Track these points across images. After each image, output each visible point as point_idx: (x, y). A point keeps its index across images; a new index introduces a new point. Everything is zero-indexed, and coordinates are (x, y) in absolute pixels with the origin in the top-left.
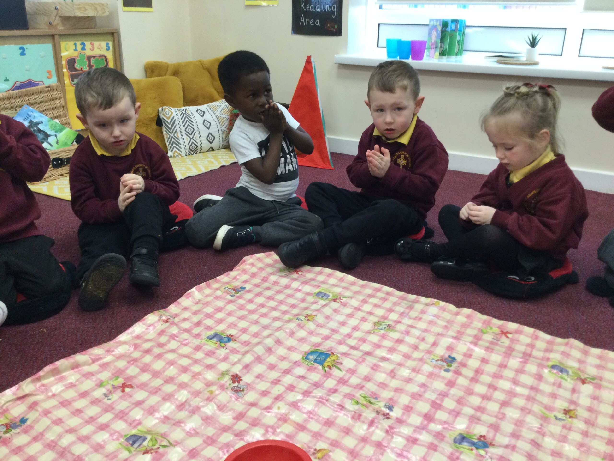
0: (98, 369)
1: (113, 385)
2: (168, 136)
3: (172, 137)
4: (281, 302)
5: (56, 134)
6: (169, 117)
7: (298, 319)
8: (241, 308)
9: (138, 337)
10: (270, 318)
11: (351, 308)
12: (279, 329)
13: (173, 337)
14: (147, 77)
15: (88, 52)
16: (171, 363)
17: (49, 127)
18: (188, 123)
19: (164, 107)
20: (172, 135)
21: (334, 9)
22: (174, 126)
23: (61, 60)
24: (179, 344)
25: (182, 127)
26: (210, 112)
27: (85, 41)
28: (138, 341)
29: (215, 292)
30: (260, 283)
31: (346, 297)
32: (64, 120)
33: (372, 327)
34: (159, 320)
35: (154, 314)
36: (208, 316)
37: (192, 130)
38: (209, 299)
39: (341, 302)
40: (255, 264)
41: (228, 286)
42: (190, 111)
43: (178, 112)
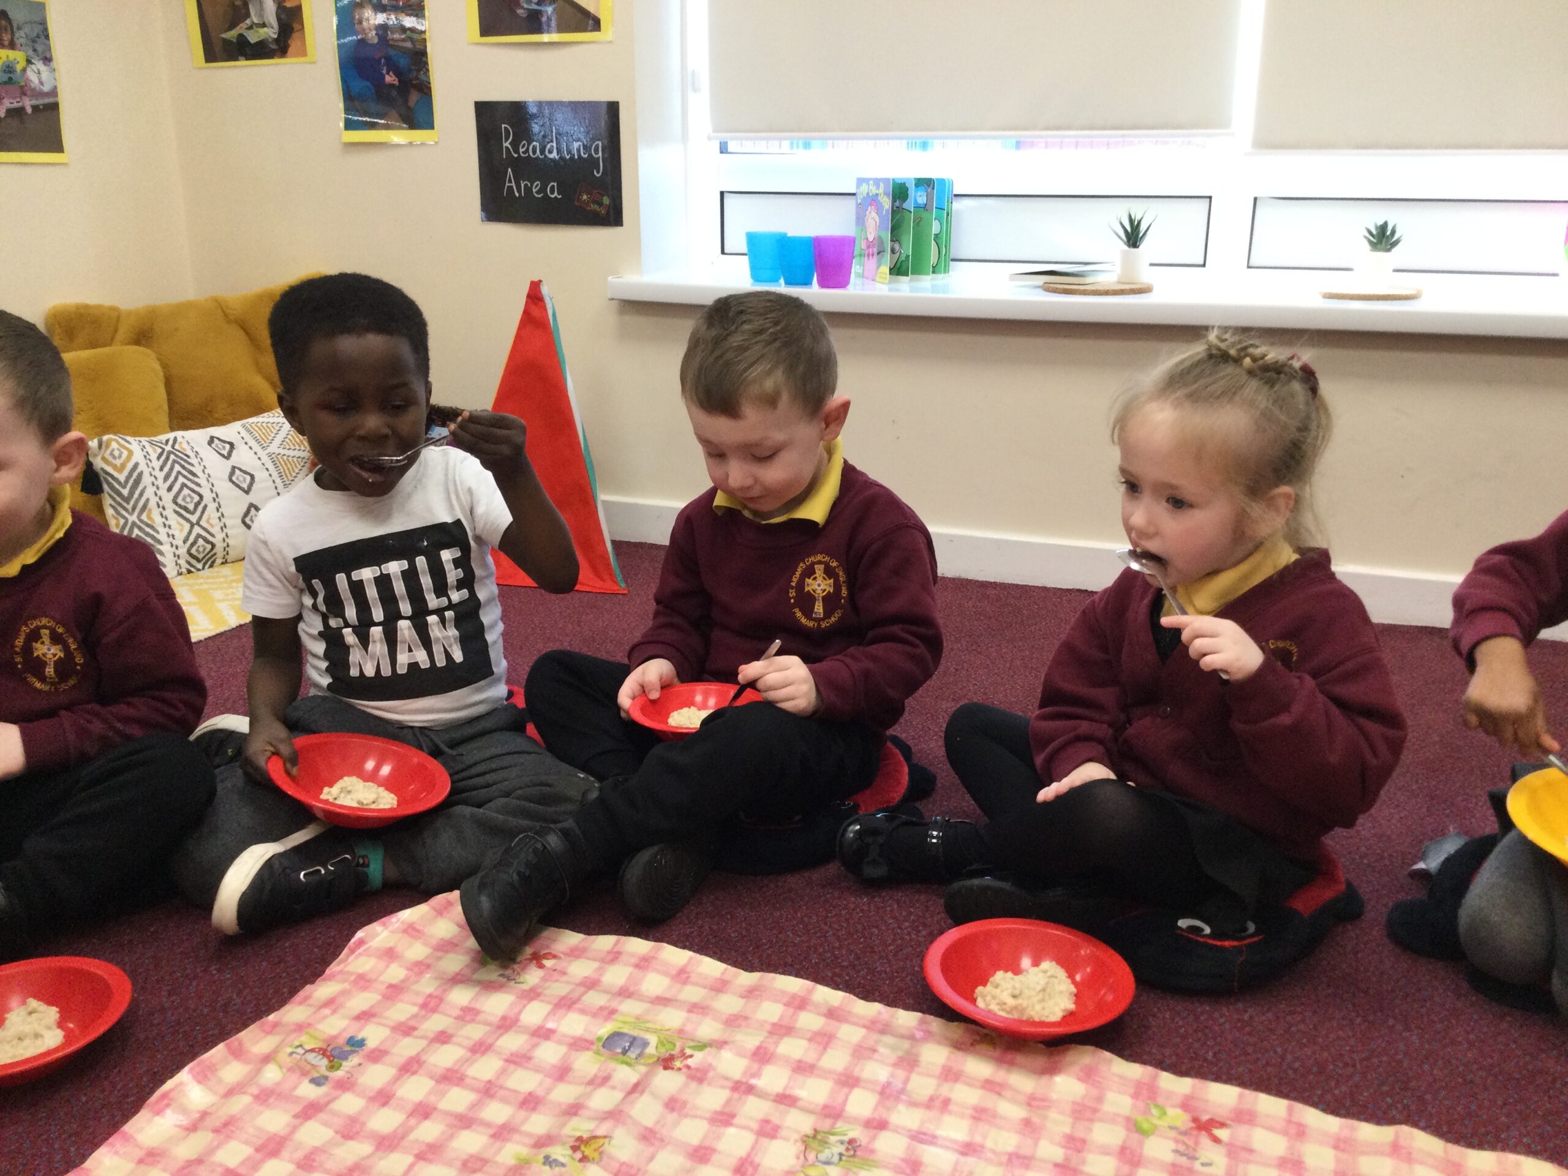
2: (122, 521)
3: (134, 524)
6: (123, 466)
7: (547, 1159)
8: (351, 1129)
10: (451, 1164)
11: (722, 1087)
18: (181, 480)
19: (105, 438)
20: (133, 518)
21: (597, 153)
22: (137, 492)
25: (163, 492)
26: (252, 443)
29: (258, 1071)
31: (702, 1046)
33: (798, 1158)
37: (197, 498)
38: (238, 1104)
39: (688, 1067)
40: (399, 948)
41: (305, 1039)
42: (188, 443)
43: (149, 448)
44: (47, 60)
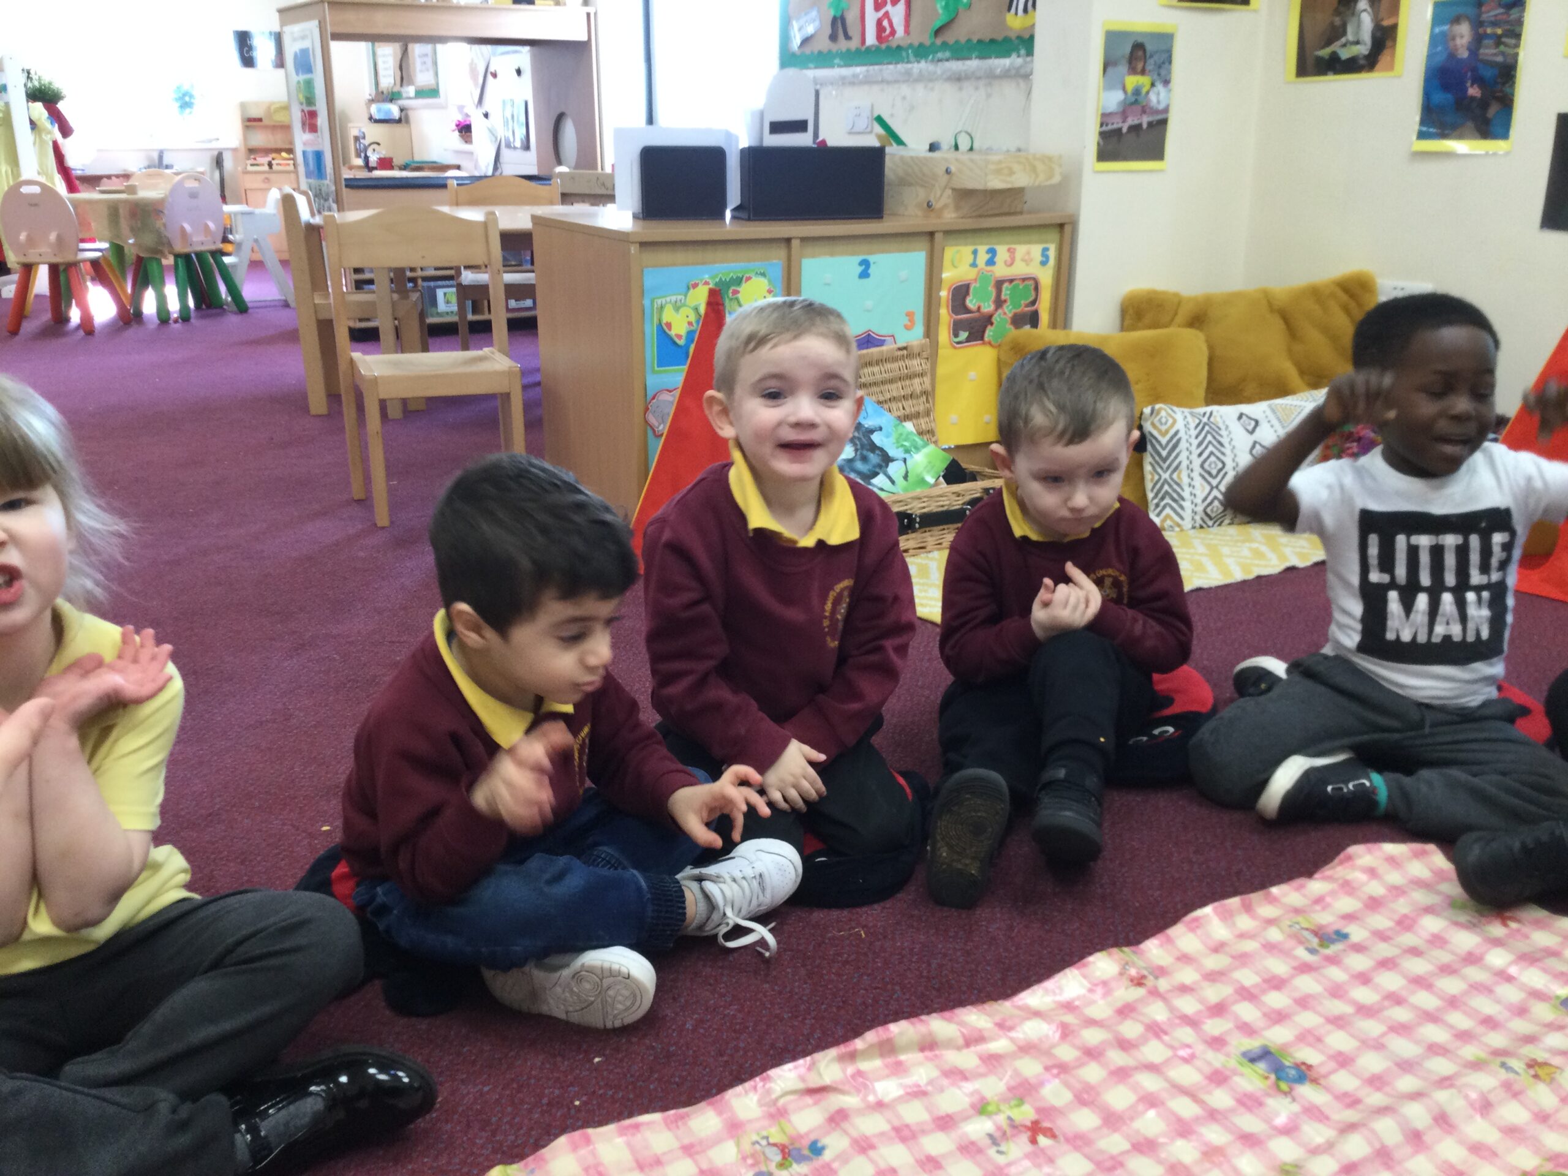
0: (977, 1067)
1: (1010, 1119)
2: (1156, 477)
3: (1166, 481)
4: (1453, 1002)
5: (907, 456)
6: (1167, 432)
7: (1503, 1065)
8: (1337, 992)
9: (1069, 1007)
10: (1417, 1042)
12: (1448, 1083)
13: (1155, 1030)
14: (1123, 328)
15: (1001, 270)
16: (1151, 1101)
17: (893, 439)
18: (1211, 448)
19: (1157, 406)
20: (1166, 476)
22: (1173, 455)
23: (939, 290)
24: (1169, 1053)
25: (1194, 457)
26: (1275, 422)
27: (999, 243)
28: (1069, 1018)
29: (1265, 929)
30: (1391, 929)
32: (923, 422)
34: (1121, 974)
35: (1110, 954)
36: (1247, 994)
37: (1220, 465)
38: (1250, 946)
40: (1380, 871)
41: (1300, 919)
42: (1221, 417)
43: (1189, 418)
44: (1166, 82)
